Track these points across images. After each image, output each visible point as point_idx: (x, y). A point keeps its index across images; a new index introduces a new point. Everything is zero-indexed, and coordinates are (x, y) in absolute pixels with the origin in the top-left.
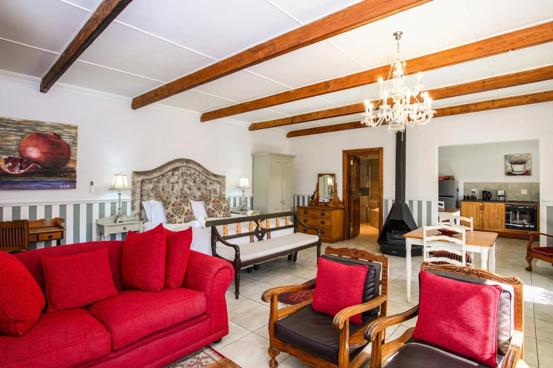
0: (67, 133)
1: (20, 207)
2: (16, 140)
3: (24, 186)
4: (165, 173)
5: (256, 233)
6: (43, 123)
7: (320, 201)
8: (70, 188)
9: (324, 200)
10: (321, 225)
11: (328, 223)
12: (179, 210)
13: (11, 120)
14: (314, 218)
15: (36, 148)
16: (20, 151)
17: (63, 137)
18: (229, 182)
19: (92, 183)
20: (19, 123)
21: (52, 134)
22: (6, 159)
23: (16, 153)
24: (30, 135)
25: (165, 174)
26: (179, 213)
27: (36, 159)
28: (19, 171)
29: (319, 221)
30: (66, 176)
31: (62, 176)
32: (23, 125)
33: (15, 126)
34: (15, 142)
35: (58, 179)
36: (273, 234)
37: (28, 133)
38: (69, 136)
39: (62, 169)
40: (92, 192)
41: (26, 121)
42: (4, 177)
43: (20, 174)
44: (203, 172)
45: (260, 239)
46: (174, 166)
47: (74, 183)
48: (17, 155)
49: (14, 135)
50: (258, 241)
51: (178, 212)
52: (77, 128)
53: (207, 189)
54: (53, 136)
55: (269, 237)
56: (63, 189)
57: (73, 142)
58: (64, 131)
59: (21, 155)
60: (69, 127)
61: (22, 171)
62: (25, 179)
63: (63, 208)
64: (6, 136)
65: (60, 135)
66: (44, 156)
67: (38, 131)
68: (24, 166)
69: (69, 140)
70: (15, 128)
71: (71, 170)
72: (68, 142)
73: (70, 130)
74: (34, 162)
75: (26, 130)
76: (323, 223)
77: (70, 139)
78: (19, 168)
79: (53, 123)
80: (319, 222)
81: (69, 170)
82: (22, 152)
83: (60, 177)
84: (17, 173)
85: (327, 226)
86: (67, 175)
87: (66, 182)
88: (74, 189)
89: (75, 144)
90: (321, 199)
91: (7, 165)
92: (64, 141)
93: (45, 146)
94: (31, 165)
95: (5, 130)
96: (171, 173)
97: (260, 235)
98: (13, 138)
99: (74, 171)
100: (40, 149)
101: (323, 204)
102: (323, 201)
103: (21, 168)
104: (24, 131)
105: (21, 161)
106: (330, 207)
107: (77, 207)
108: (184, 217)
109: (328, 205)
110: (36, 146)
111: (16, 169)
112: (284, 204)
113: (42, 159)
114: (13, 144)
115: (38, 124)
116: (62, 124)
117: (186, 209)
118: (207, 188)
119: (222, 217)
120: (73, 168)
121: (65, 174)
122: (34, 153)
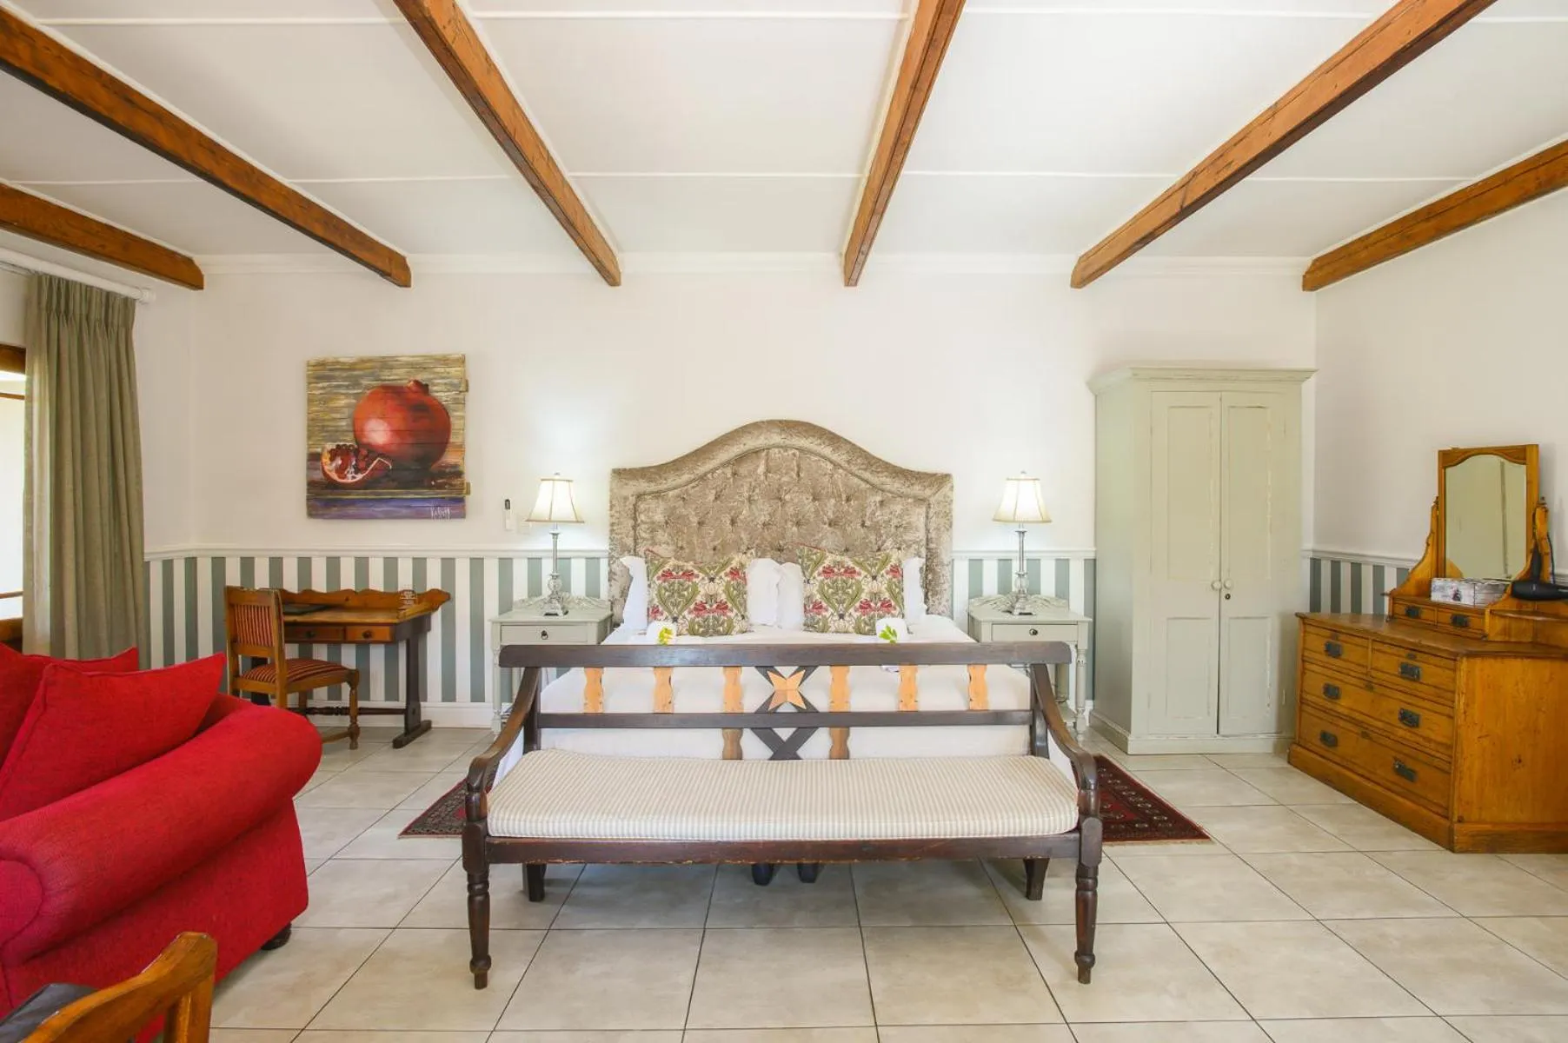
0: (443, 378)
1: (339, 558)
2: (348, 406)
3: (364, 511)
4: (709, 472)
5: (764, 722)
6: (394, 358)
7: (1436, 597)
8: (453, 516)
9: (1457, 596)
10: (1401, 733)
11: (1434, 727)
12: (676, 595)
13: (338, 363)
14: (1369, 687)
15: (381, 421)
16: (354, 431)
17: (435, 388)
18: (965, 500)
19: (507, 503)
20: (352, 367)
21: (412, 383)
22: (331, 452)
23: (347, 436)
24: (371, 393)
25: (709, 476)
26: (676, 605)
27: (383, 447)
28: (354, 477)
29: (1392, 705)
30: (440, 487)
31: (434, 486)
32: (360, 370)
33: (345, 374)
34: (346, 410)
35: (427, 493)
36: (860, 739)
37: (367, 388)
38: (446, 384)
39: (434, 468)
40: (508, 527)
41: (363, 361)
42: (329, 491)
43: (356, 482)
44: (849, 462)
45: (784, 752)
46: (735, 450)
47: (461, 504)
48: (348, 441)
49: (343, 397)
50: (772, 758)
51: (673, 600)
52: (463, 362)
53: (868, 523)
54: (414, 388)
55: (841, 752)
56: (437, 517)
57: (455, 399)
58: (435, 373)
59: (357, 439)
60: (445, 361)
61: (359, 477)
62: (366, 494)
63: (448, 565)
64: (331, 400)
65: (427, 385)
66: (397, 440)
67: (385, 380)
68: (362, 465)
69: (446, 394)
70: (345, 379)
71: (453, 470)
72: (444, 399)
73: (448, 370)
74: (381, 455)
75: (365, 382)
76: (1409, 719)
77: (449, 391)
78: (353, 470)
79: (413, 357)
80: (1391, 712)
81: (448, 470)
82: (358, 433)
83: (430, 487)
84: (350, 481)
85: (1429, 740)
86: (446, 484)
87: (442, 502)
88: (463, 520)
89: (461, 403)
90: (1442, 588)
91: (334, 465)
92: (435, 399)
93: (399, 415)
94: (375, 462)
95: (329, 386)
96: (729, 471)
97: (785, 733)
98: (343, 402)
99: (458, 474)
100: (389, 423)
101: (1446, 617)
102: (1451, 601)
103: (357, 471)
104: (361, 384)
105: (357, 452)
106: (1483, 638)
107: (477, 564)
108: (690, 617)
109: (1474, 622)
110: (383, 417)
111: (348, 472)
112: (1228, 597)
113: (394, 448)
114: (343, 416)
115: (386, 363)
116: (431, 357)
117: (702, 592)
118: (866, 519)
119: (851, 629)
120: (456, 466)
121: (439, 481)
122: (378, 433)
